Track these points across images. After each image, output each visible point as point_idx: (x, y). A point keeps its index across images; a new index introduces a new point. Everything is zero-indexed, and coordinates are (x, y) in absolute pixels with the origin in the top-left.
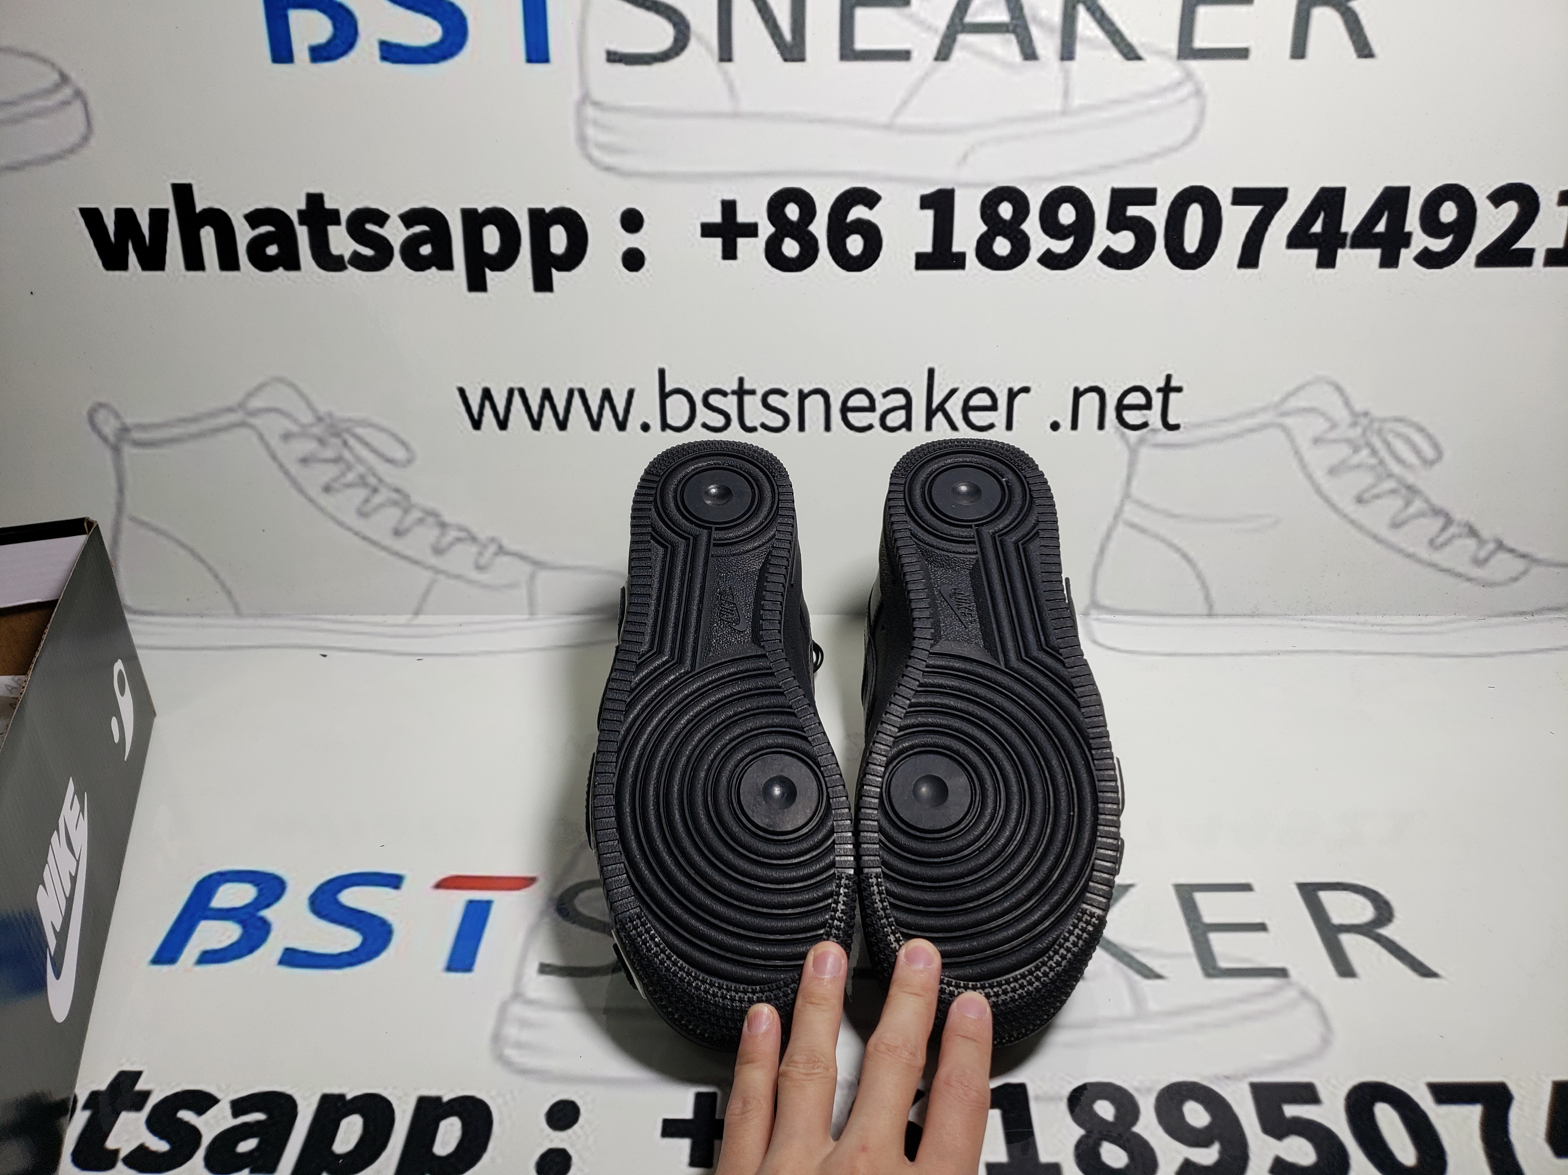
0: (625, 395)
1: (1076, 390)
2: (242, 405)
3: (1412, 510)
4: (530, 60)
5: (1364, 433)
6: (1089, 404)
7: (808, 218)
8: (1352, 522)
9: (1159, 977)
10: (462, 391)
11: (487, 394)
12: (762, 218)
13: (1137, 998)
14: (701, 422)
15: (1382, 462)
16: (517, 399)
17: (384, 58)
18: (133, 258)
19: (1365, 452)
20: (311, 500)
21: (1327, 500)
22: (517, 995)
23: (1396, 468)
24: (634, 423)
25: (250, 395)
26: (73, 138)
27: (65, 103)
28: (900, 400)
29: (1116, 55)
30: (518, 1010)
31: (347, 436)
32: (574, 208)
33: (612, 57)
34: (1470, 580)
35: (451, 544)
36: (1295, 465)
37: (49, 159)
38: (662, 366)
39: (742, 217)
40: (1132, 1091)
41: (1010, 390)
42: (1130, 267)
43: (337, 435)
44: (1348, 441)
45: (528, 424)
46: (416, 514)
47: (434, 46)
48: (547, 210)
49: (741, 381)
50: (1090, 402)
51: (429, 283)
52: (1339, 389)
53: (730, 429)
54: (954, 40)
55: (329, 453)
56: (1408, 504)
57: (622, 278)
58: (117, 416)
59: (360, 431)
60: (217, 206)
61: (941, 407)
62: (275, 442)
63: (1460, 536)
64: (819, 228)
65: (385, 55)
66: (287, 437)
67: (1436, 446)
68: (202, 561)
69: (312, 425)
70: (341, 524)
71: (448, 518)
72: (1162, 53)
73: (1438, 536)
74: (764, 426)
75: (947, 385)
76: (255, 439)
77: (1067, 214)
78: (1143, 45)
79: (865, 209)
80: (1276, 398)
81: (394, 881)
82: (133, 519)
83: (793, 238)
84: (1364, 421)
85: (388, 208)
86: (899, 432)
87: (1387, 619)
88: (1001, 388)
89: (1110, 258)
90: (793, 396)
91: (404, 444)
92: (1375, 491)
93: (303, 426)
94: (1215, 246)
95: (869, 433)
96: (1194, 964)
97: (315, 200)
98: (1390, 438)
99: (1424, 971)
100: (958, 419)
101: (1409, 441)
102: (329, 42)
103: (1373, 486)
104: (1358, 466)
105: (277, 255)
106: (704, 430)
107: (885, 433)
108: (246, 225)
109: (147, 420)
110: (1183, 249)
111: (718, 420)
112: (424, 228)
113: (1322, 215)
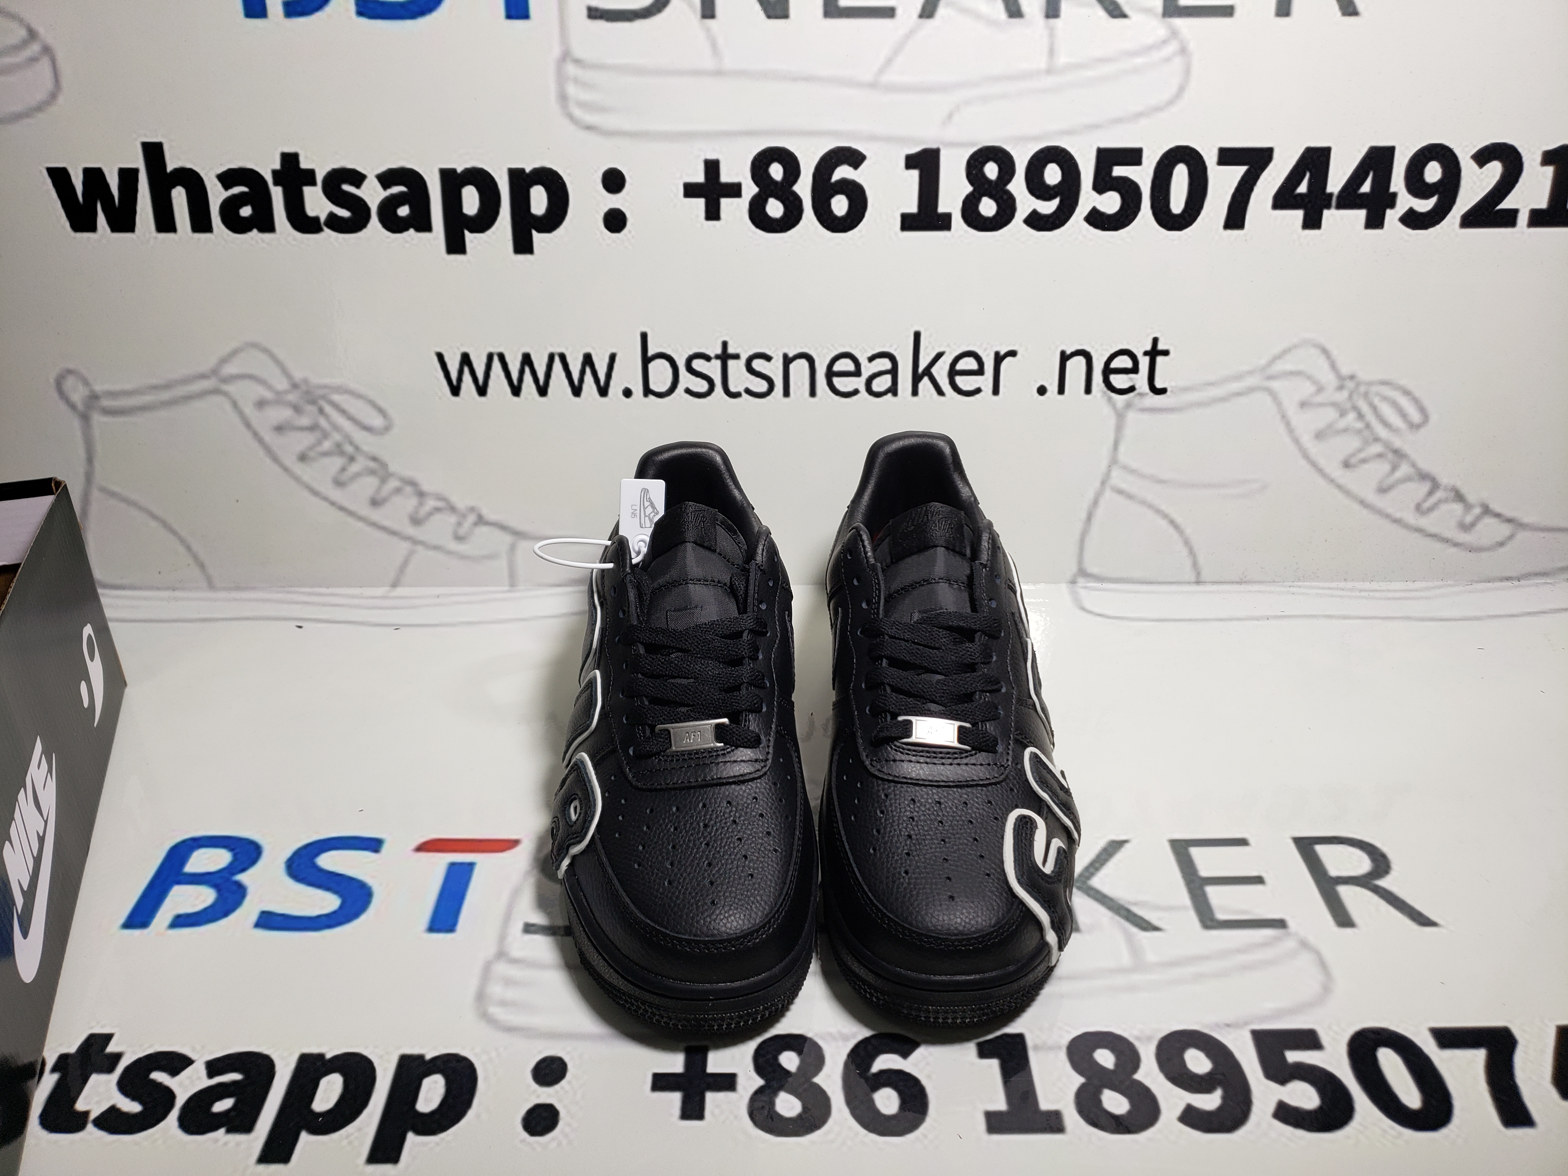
0: (607, 360)
1: (1063, 353)
2: (215, 372)
3: (1399, 474)
4: (509, 16)
5: (1350, 396)
6: (1076, 367)
7: (792, 178)
8: (1340, 487)
9: (1156, 929)
10: (440, 357)
11: (466, 360)
12: (746, 178)
13: (1135, 950)
14: (685, 387)
15: (1368, 426)
16: (496, 364)
18: (101, 219)
19: (1352, 416)
20: (286, 469)
21: (1314, 464)
22: (501, 955)
23: (1382, 432)
24: (615, 389)
25: (224, 361)
26: (40, 96)
27: (33, 60)
28: (886, 364)
30: (501, 969)
31: (323, 403)
32: (555, 168)
33: (593, 13)
34: (1456, 545)
35: (430, 514)
36: (1282, 429)
37: (17, 117)
38: (644, 330)
39: (726, 177)
40: (1131, 1039)
41: (997, 354)
42: (1116, 228)
43: (313, 402)
44: (1334, 404)
45: (508, 390)
46: (393, 484)
48: (528, 170)
49: (725, 345)
50: (1077, 366)
51: (407, 245)
52: (1325, 352)
53: (713, 394)
55: (305, 421)
56: (1394, 468)
57: (604, 240)
58: (86, 383)
59: (336, 398)
60: (188, 166)
61: (928, 372)
62: (249, 410)
63: (1446, 501)
64: (803, 188)
66: (261, 404)
67: (1422, 410)
68: (174, 532)
69: (286, 392)
70: (315, 493)
71: (426, 487)
72: (1148, 11)
73: (1424, 501)
74: (748, 391)
75: (933, 348)
76: (228, 407)
77: (1053, 175)
79: (850, 169)
80: (1263, 362)
81: (373, 845)
82: (103, 490)
83: (777, 198)
84: (1350, 385)
85: (365, 168)
86: (885, 397)
87: (1374, 585)
88: (988, 351)
89: (1096, 219)
90: (777, 361)
91: (381, 411)
92: (1362, 455)
93: (278, 393)
94: (1201, 207)
95: (855, 398)
96: (1192, 917)
97: (290, 160)
98: (1377, 401)
99: (1423, 921)
100: (944, 384)
101: (1395, 405)
103: (1360, 450)
104: (1345, 430)
105: (251, 216)
106: (688, 396)
107: (871, 398)
108: (219, 185)
109: (117, 387)
110: (1169, 210)
111: (701, 386)
112: (402, 189)
113: (1307, 176)
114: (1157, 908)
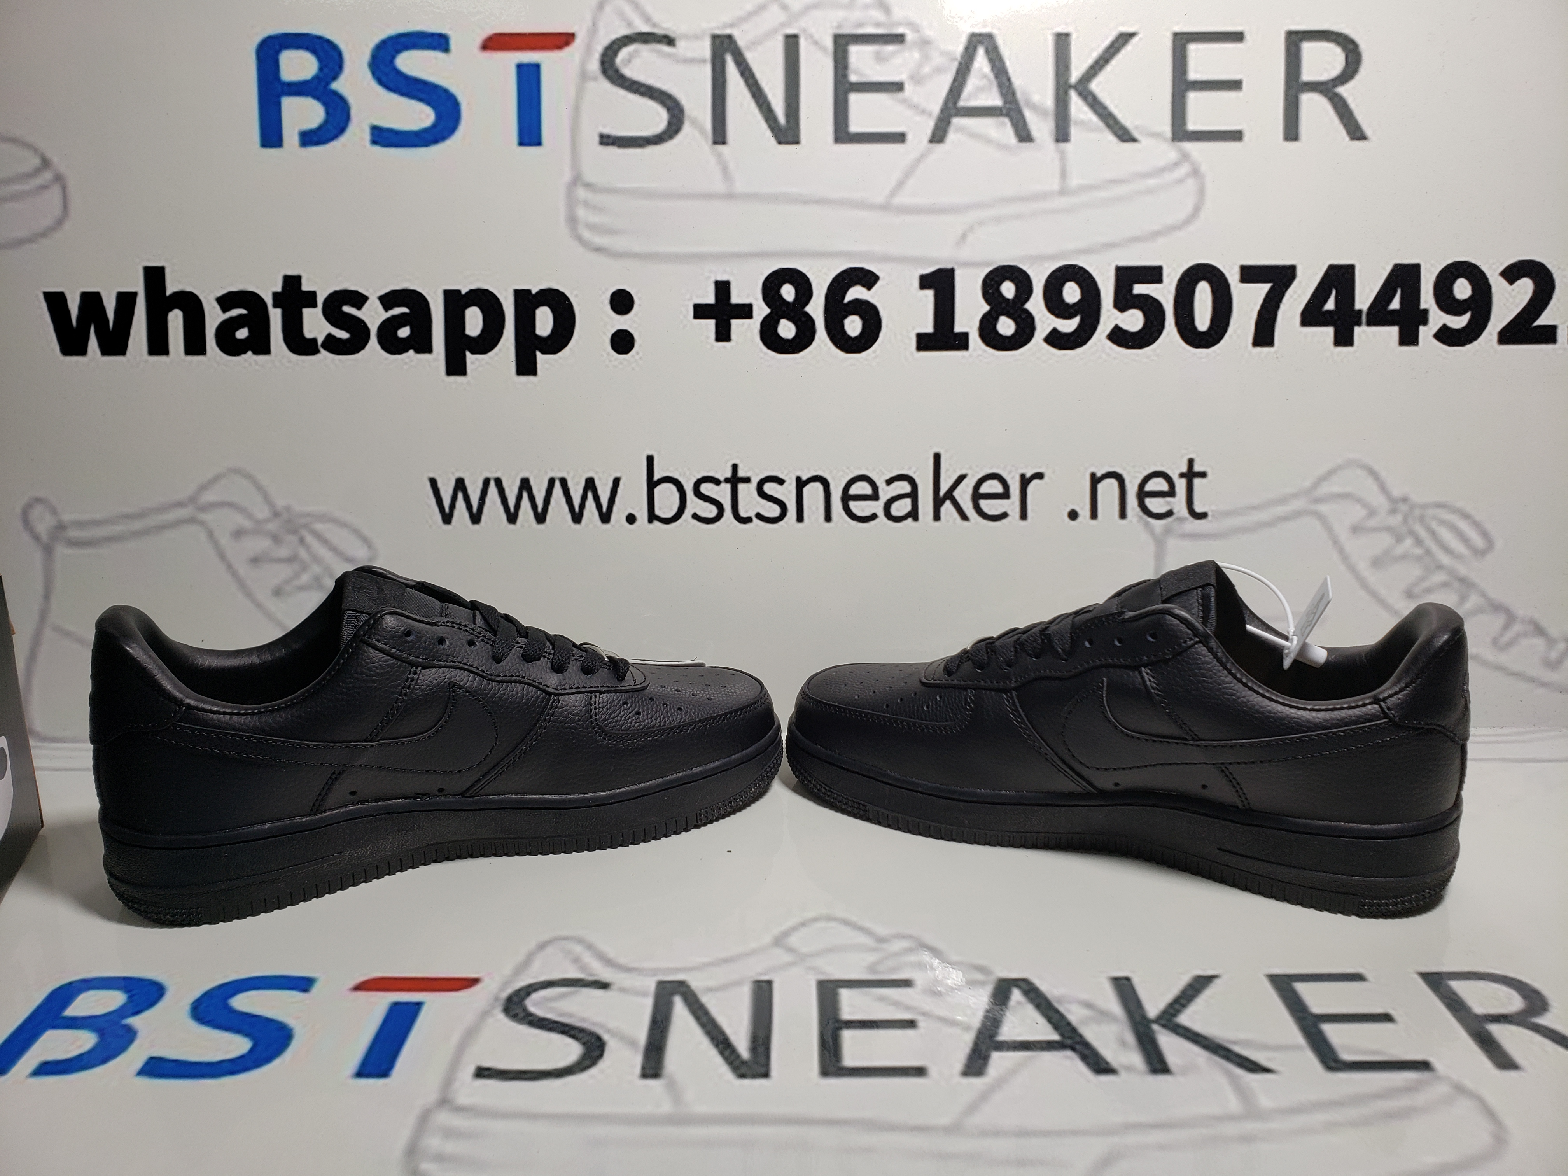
0: (610, 485)
1: (1093, 475)
2: (193, 499)
4: (521, 143)
5: (1405, 520)
6: (1108, 490)
7: (804, 299)
9: (1267, 1070)
10: (433, 482)
11: (460, 485)
12: (757, 299)
13: (1244, 1095)
14: (692, 512)
15: (1428, 552)
16: (493, 490)
17: (374, 142)
18: (93, 343)
19: (1409, 542)
20: (259, 605)
21: (1374, 595)
22: (445, 1102)
23: (1445, 560)
24: (618, 515)
25: (203, 487)
26: (47, 221)
27: (44, 187)
28: (904, 487)
29: (1110, 137)
30: (443, 1118)
31: (304, 533)
32: (562, 289)
33: (605, 140)
34: (1544, 685)
36: (1335, 556)
37: (19, 243)
38: (650, 453)
39: (736, 298)
41: (1023, 476)
42: (1141, 346)
43: (294, 532)
44: (1389, 529)
45: (504, 517)
47: (426, 131)
48: (534, 292)
49: (735, 467)
51: (406, 367)
52: (1373, 473)
53: (722, 520)
54: (948, 123)
55: (283, 552)
57: (611, 361)
58: (54, 512)
59: (319, 527)
60: (188, 289)
61: (949, 495)
62: (224, 540)
63: (1525, 635)
64: (816, 308)
65: (376, 139)
66: (238, 534)
67: (1485, 534)
69: (267, 521)
72: (1156, 135)
73: (1501, 635)
74: (759, 516)
75: (955, 471)
76: (203, 537)
77: (1072, 293)
78: (1137, 127)
79: (864, 290)
80: (1307, 484)
81: (303, 984)
82: (57, 629)
83: (789, 319)
84: (1403, 507)
85: (367, 290)
86: (905, 522)
88: (1013, 474)
89: (1119, 337)
90: (790, 484)
91: (366, 541)
92: (1426, 585)
93: (258, 522)
94: (1227, 325)
95: (873, 523)
97: (292, 282)
98: (1434, 525)
100: (968, 508)
101: (1454, 529)
102: (320, 128)
103: (1423, 579)
104: (1404, 557)
105: (247, 338)
106: (695, 522)
107: (890, 523)
108: (218, 308)
109: (87, 517)
110: (1195, 328)
111: (710, 511)
112: (405, 310)
113: (1334, 292)
114: (1265, 1047)
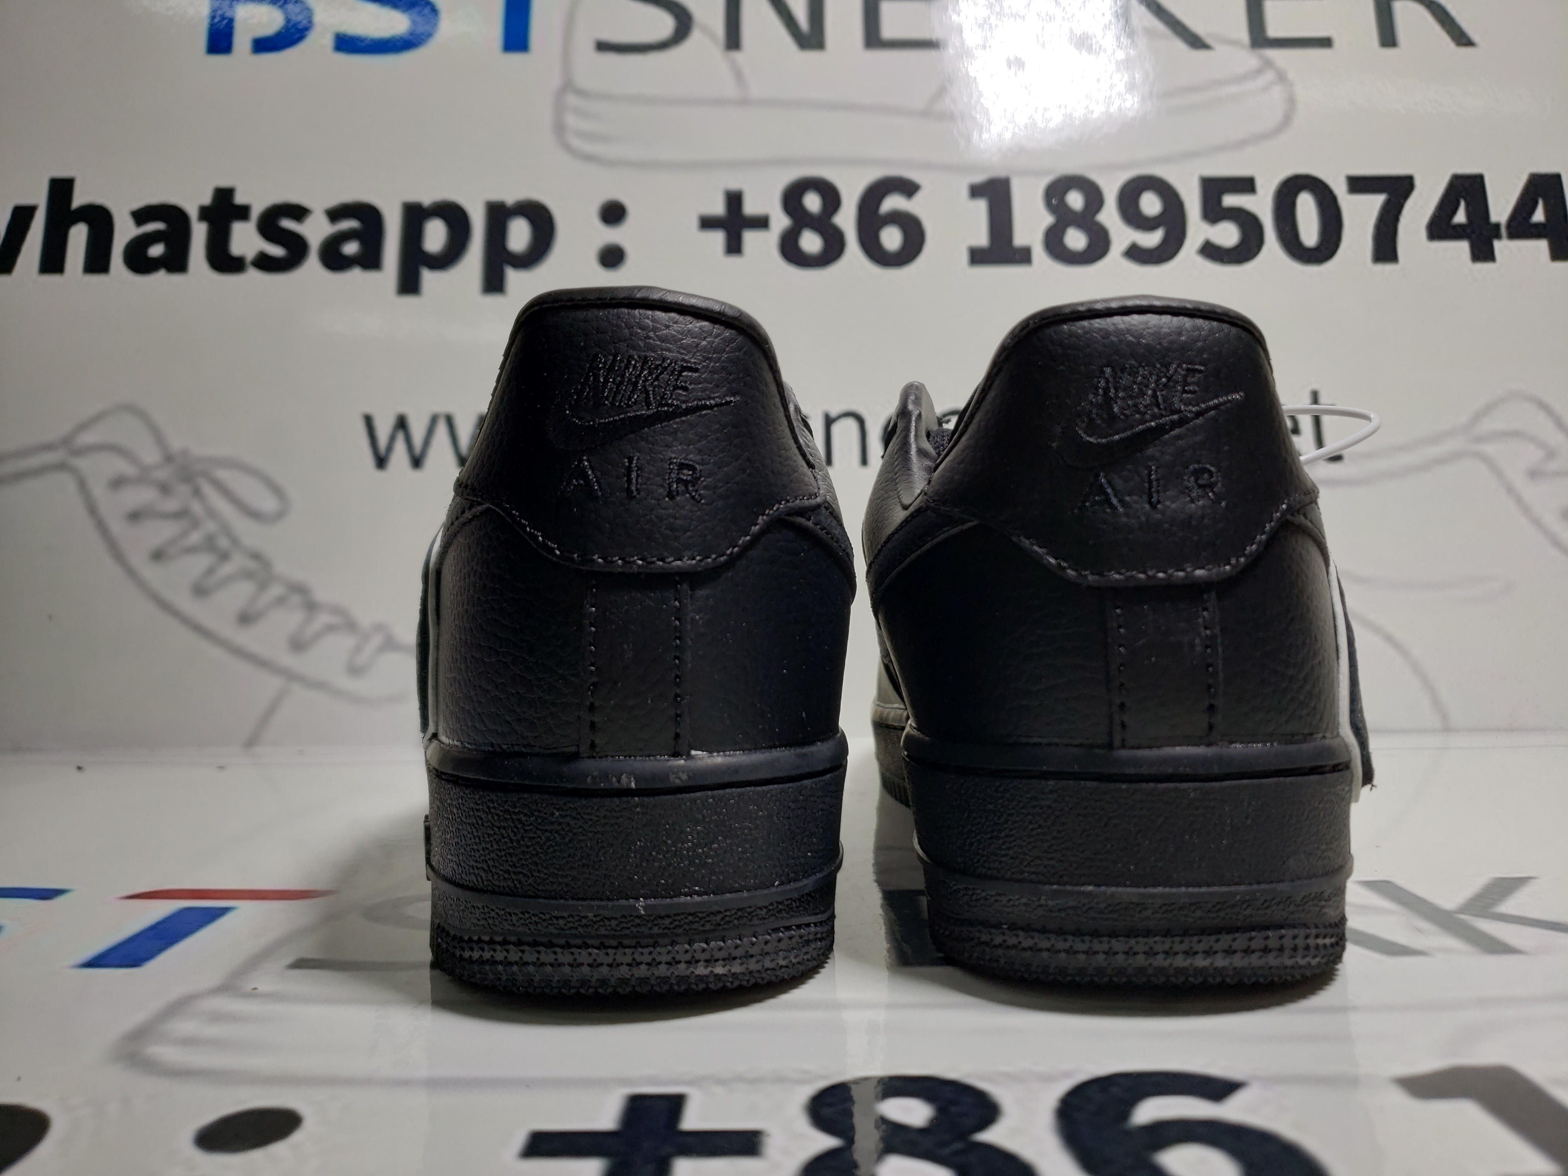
2: (66, 442)
7: (831, 209)
10: (369, 421)
11: (401, 423)
12: (775, 211)
16: (441, 428)
20: (131, 572)
22: (228, 989)
25: (83, 427)
30: (214, 1002)
31: (202, 481)
32: (541, 201)
35: (319, 635)
42: (1239, 263)
43: (188, 480)
45: (452, 461)
46: (276, 590)
48: (510, 202)
52: (1544, 406)
55: (171, 505)
57: (596, 278)
59: (222, 474)
60: (99, 202)
62: (99, 491)
64: (846, 220)
66: (118, 483)
69: (157, 467)
70: (164, 606)
71: (321, 595)
72: (1235, 43)
76: (72, 486)
77: (1151, 204)
79: (902, 199)
80: (1463, 419)
83: (813, 230)
85: (312, 203)
89: (1210, 251)
91: (277, 491)
93: (144, 468)
94: (1339, 239)
97: (224, 195)
105: (161, 256)
108: (131, 222)
110: (1301, 242)
112: (353, 224)
113: (1463, 204)
